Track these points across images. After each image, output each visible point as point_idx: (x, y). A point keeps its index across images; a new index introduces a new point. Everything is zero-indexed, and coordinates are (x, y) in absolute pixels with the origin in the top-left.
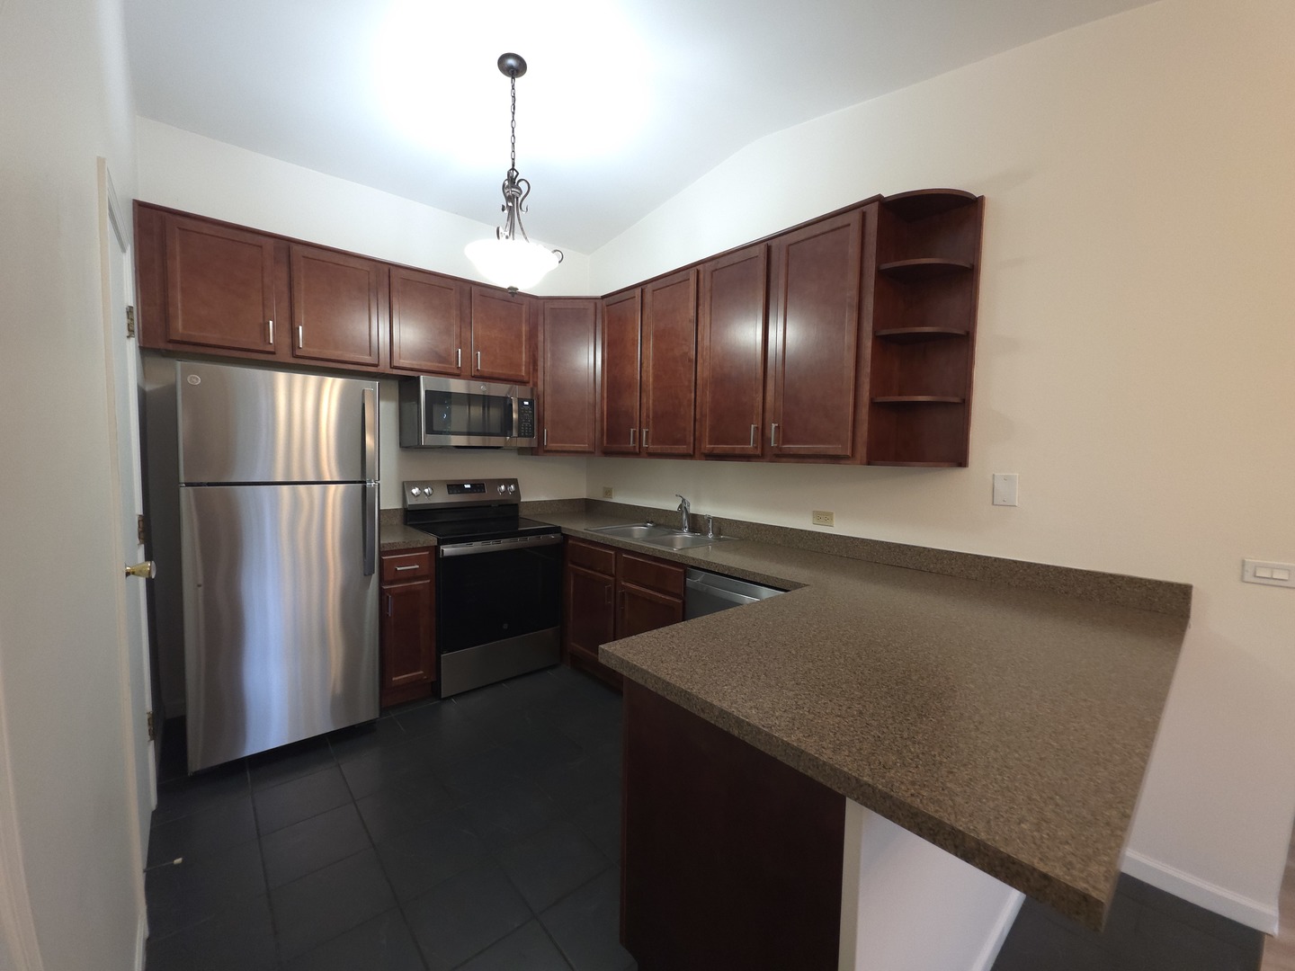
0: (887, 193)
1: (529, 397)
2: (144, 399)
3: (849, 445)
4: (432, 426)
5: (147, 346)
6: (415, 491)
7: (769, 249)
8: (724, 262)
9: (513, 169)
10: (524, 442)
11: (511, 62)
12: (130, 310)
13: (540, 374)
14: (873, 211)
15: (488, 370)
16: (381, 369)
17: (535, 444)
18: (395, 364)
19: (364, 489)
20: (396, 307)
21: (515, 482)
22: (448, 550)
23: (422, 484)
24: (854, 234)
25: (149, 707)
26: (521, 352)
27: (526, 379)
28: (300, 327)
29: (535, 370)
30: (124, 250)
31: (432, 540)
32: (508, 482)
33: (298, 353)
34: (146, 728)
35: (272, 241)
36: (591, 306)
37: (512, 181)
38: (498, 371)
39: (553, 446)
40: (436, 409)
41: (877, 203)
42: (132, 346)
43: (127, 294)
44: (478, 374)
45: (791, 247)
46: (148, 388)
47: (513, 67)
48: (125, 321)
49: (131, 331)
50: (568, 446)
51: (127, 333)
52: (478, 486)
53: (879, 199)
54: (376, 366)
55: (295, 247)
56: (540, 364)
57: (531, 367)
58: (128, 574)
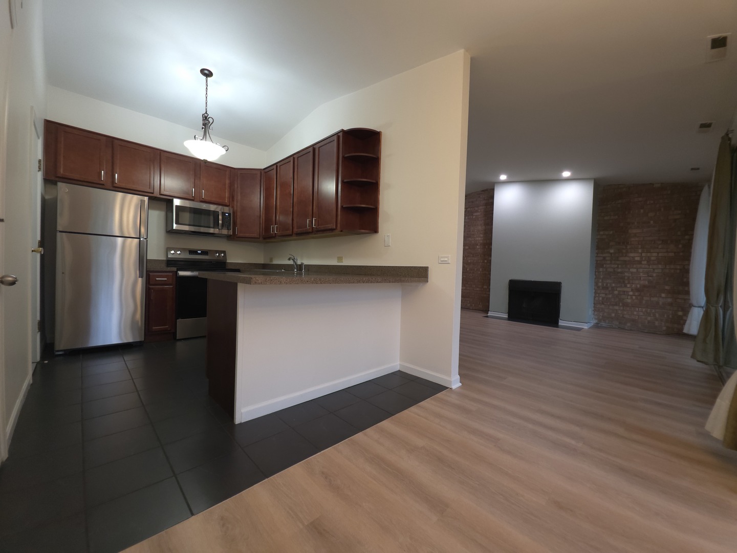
0: (345, 129)
1: (228, 212)
2: (44, 202)
3: (335, 224)
4: (178, 220)
5: (47, 178)
6: (173, 252)
7: (314, 150)
8: (301, 154)
9: (206, 113)
10: (225, 232)
11: (206, 72)
12: (40, 161)
13: (235, 203)
14: (341, 134)
15: (208, 199)
16: (155, 195)
17: (231, 232)
18: (162, 193)
19: (140, 240)
20: (163, 169)
21: (224, 252)
22: (181, 273)
23: (176, 250)
24: (335, 143)
25: (38, 318)
26: (225, 192)
27: (228, 204)
28: (116, 175)
29: (233, 200)
30: (39, 138)
31: (175, 269)
32: (220, 252)
33: (115, 185)
34: (37, 326)
35: (105, 138)
36: (259, 173)
37: (205, 118)
38: (213, 200)
39: (241, 235)
40: (181, 214)
41: (342, 133)
42: (39, 176)
43: (39, 153)
44: (202, 200)
45: (320, 148)
46: (47, 197)
47: (207, 73)
48: (38, 165)
49: (40, 169)
50: (247, 235)
51: (38, 169)
52: (204, 253)
53: (343, 131)
54: (153, 193)
55: (116, 141)
56: (235, 198)
57: (231, 199)
58: (33, 251)
